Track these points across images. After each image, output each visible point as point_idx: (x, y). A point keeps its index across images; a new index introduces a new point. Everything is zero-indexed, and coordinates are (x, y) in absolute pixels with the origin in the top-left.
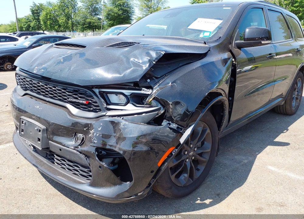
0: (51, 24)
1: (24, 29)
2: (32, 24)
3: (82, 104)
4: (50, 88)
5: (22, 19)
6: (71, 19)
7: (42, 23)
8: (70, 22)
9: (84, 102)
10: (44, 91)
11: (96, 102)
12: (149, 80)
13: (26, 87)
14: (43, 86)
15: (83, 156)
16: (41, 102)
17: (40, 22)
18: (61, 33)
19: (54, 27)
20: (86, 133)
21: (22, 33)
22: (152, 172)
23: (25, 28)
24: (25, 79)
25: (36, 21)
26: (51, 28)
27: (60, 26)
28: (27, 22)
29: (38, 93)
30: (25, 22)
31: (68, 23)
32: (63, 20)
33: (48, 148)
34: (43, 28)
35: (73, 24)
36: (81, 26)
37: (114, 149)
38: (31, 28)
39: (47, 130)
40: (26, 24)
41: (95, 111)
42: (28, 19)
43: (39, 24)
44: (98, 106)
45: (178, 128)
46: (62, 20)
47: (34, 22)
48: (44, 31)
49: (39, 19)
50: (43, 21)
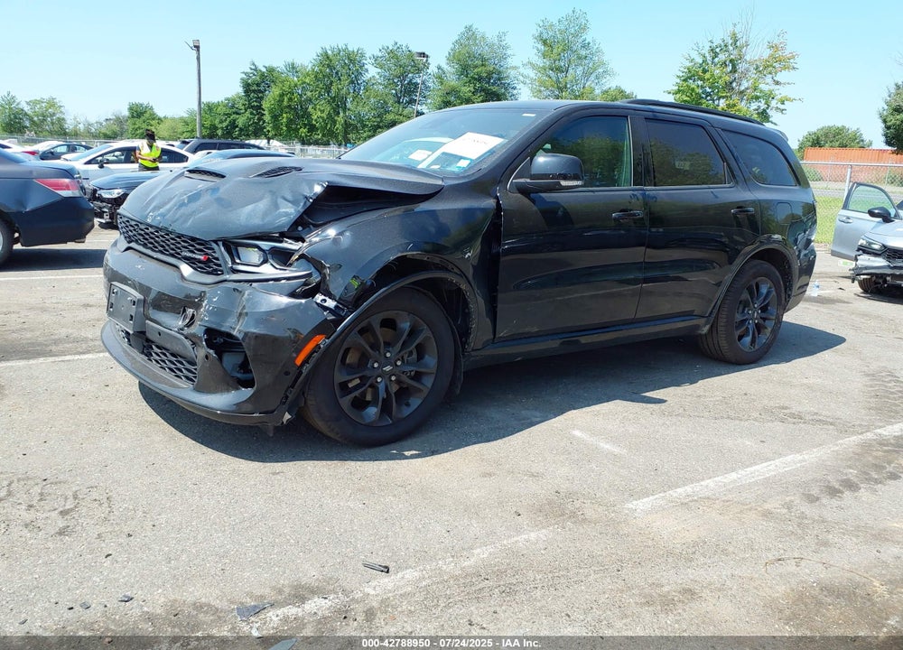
0: (290, 121)
1: (219, 132)
2: (241, 121)
3: (200, 261)
4: (163, 236)
5: (218, 105)
6: (345, 112)
7: (267, 118)
8: (340, 119)
9: (202, 258)
10: (152, 241)
11: (217, 259)
12: (300, 228)
13: (129, 237)
14: (152, 233)
15: (188, 343)
16: (146, 261)
17: (263, 115)
18: (315, 147)
19: (297, 130)
20: (197, 306)
21: (202, 144)
22: (287, 373)
23: (222, 128)
24: (128, 221)
25: (252, 113)
26: (288, 134)
27: (312, 128)
28: (228, 115)
29: (145, 245)
30: (225, 114)
31: (334, 122)
32: (322, 111)
33: (143, 333)
34: (268, 131)
35: (347, 125)
36: (370, 131)
37: (232, 332)
38: (237, 129)
39: (145, 301)
40: (226, 120)
41: (214, 273)
42: (233, 107)
43: (259, 119)
44: (220, 266)
45: (336, 307)
46: (318, 113)
47: (248, 114)
48: (269, 139)
49: (260, 107)
50: (271, 111)
